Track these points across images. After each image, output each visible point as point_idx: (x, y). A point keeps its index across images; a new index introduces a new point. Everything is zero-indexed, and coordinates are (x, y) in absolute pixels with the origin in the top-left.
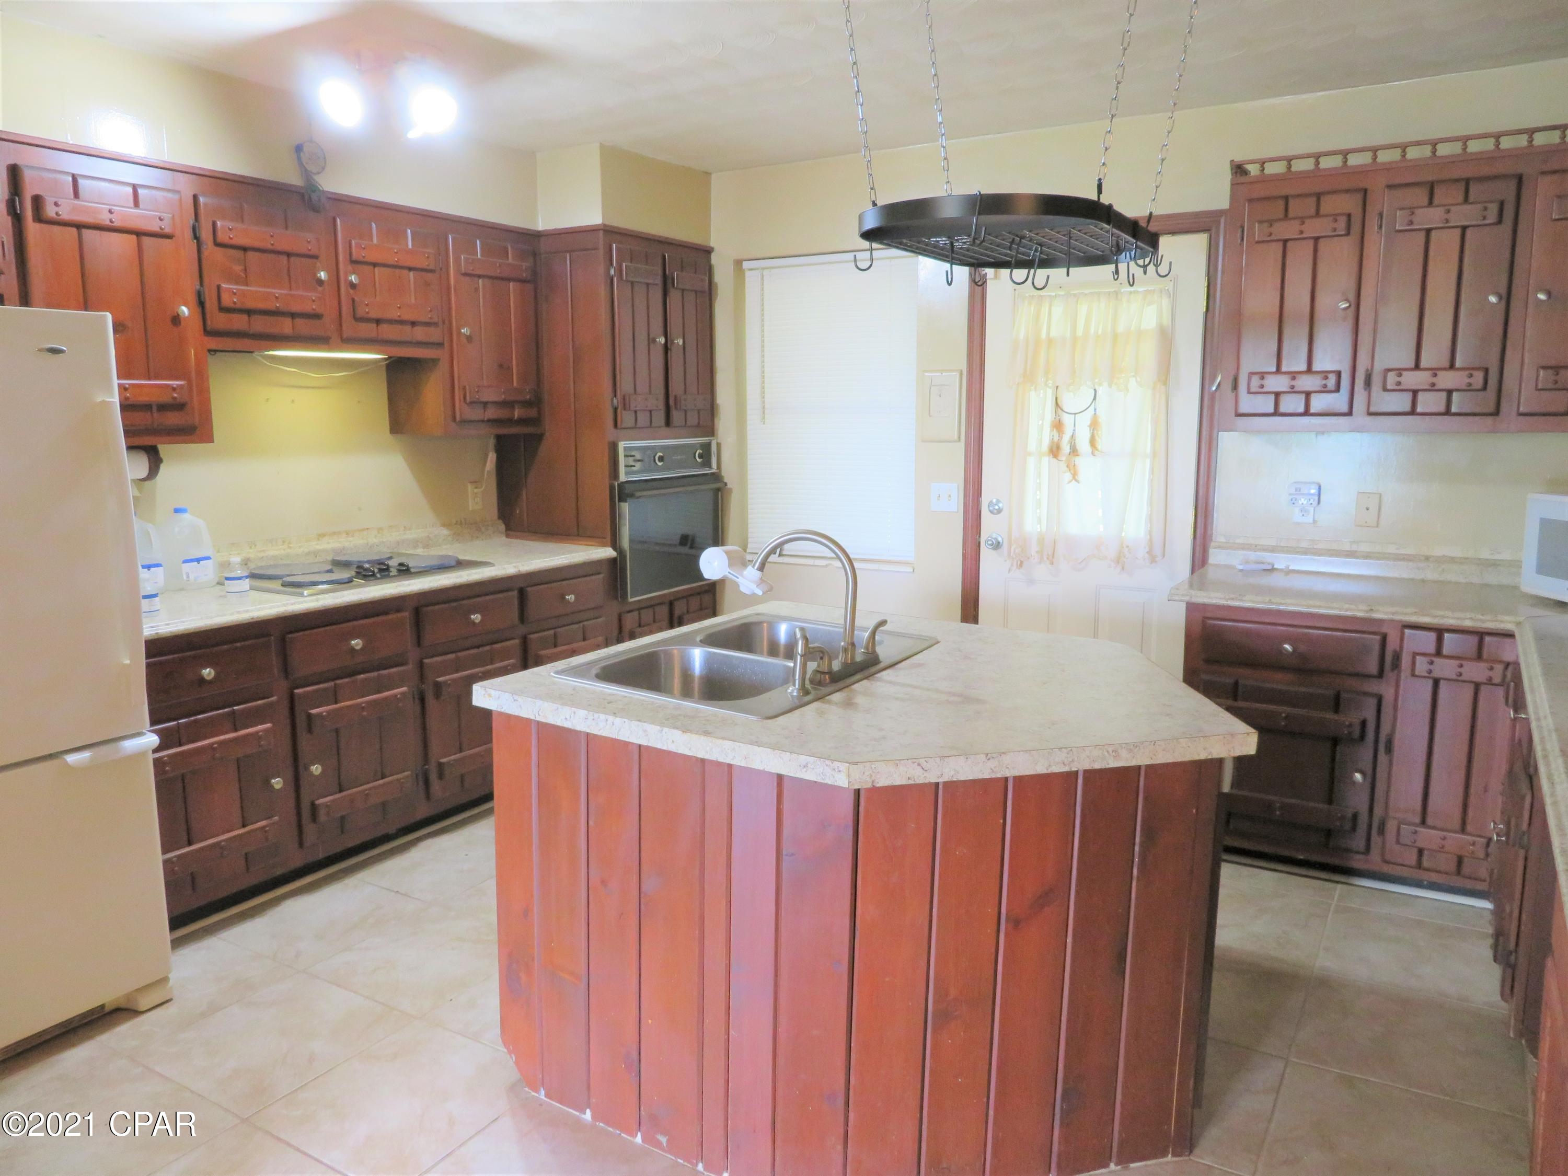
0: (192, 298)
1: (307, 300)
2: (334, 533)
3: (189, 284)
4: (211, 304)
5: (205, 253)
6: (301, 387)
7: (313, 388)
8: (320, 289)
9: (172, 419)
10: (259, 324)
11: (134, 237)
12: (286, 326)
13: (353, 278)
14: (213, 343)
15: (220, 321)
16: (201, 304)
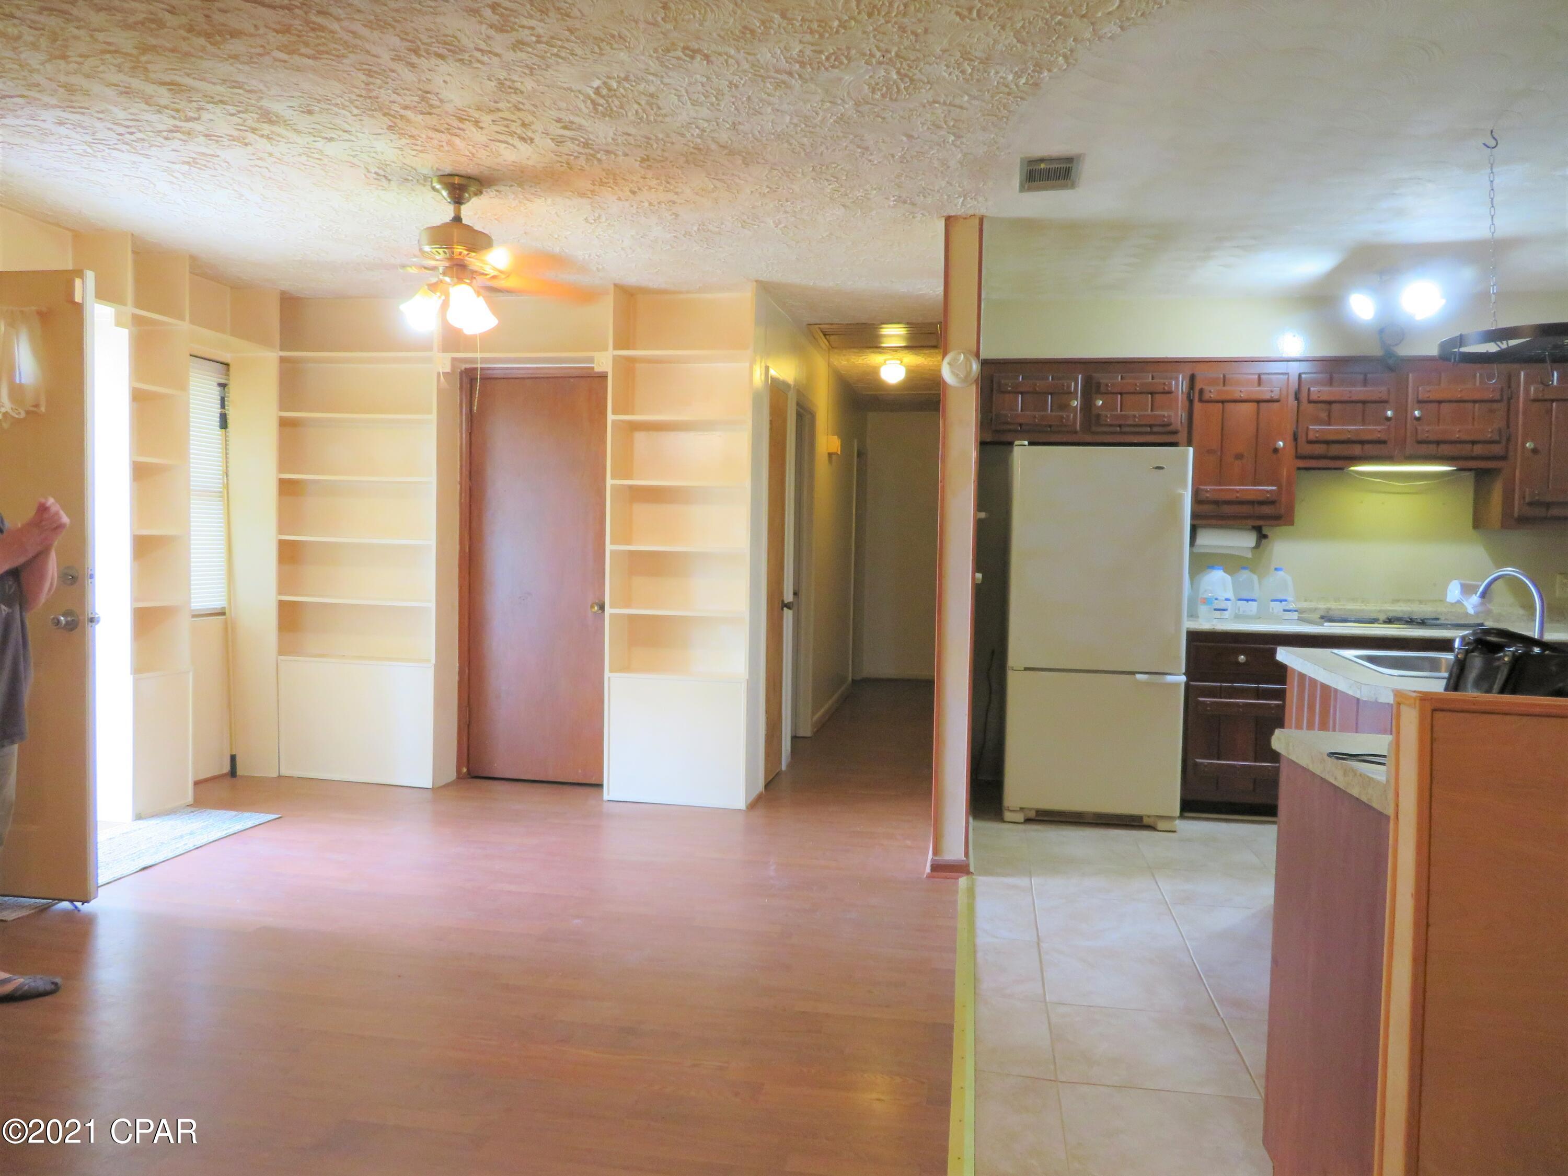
0: (1290, 438)
1: (1373, 430)
2: (1409, 600)
3: (1289, 428)
4: (1302, 439)
5: (1302, 408)
6: (1389, 493)
7: (1404, 493)
8: (1389, 423)
9: (1266, 510)
10: (1335, 450)
11: (1256, 403)
12: (1357, 450)
13: (1417, 413)
14: (1302, 464)
15: (1307, 449)
16: (1295, 439)
